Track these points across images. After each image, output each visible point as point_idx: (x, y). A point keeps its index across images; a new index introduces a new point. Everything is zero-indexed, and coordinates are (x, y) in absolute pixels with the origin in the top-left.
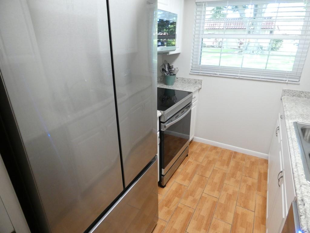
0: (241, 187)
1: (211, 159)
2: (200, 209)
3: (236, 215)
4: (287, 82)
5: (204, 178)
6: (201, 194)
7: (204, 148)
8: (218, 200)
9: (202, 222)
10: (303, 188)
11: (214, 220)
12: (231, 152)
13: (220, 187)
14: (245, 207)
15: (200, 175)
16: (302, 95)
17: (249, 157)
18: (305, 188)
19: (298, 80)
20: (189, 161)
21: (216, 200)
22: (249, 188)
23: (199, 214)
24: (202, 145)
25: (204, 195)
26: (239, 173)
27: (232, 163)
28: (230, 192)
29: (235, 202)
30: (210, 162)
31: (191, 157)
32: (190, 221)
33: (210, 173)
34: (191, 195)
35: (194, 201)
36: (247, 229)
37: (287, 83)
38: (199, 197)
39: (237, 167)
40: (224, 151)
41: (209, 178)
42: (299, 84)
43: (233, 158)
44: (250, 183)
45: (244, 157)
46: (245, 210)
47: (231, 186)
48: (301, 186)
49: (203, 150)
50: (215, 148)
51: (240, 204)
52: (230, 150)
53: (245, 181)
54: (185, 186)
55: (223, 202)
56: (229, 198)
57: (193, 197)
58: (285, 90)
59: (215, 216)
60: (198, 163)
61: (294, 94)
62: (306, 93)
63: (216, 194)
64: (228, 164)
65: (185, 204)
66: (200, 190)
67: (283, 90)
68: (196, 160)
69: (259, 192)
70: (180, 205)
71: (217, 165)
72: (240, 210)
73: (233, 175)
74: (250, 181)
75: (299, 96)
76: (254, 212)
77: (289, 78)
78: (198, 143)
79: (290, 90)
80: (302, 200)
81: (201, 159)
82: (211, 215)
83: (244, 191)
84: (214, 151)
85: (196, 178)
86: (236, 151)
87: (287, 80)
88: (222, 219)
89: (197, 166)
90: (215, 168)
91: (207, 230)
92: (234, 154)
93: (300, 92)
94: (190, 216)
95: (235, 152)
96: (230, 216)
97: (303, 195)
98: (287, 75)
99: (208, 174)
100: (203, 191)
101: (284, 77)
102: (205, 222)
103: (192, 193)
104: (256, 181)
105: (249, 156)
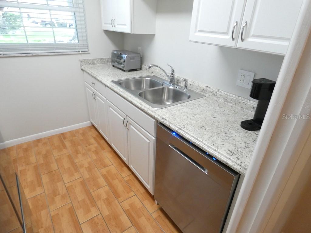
0: (90, 156)
1: (44, 152)
2: (75, 198)
3: (105, 177)
4: (80, 52)
5: (54, 172)
6: (64, 186)
7: (26, 148)
8: (83, 178)
9: (86, 205)
10: (157, 113)
11: (93, 194)
12: (59, 136)
13: (76, 168)
14: (105, 166)
15: (47, 173)
16: (96, 62)
17: (77, 131)
18: (158, 112)
19: (87, 50)
20: (20, 171)
21: (81, 180)
22: (96, 152)
23: (78, 202)
24: (19, 146)
25: (67, 185)
26: (80, 148)
27: (68, 144)
28: (86, 165)
29: (96, 169)
30: (46, 156)
31: (18, 165)
32: (76, 214)
33: (55, 164)
34: (55, 195)
35: (64, 197)
36: (118, 178)
37: (81, 54)
38: (65, 190)
39: (74, 144)
40: (50, 139)
41: (59, 169)
42: (90, 53)
43: (64, 139)
44: (94, 149)
45: (73, 133)
46: (107, 169)
47: (83, 161)
48: (155, 113)
49: (26, 150)
50: (39, 141)
51: (101, 167)
52: (56, 135)
53: (89, 150)
54: (40, 194)
55: (88, 176)
56: (89, 169)
57: (59, 195)
58: (82, 60)
59: (91, 191)
60: (33, 165)
61: (89, 63)
62: (97, 60)
63: (77, 176)
64: (65, 147)
65: (58, 208)
66: (59, 184)
67: (80, 61)
68: (28, 163)
69: (104, 150)
70: (52, 214)
71: (56, 154)
72: (104, 171)
73: (77, 152)
74: (93, 148)
75: (94, 64)
76: (113, 164)
77: (81, 49)
78: (12, 147)
79: (86, 60)
80: (163, 118)
81: (33, 159)
82: (88, 193)
83: (94, 157)
84: (40, 144)
85: (45, 179)
86: (62, 132)
87: (80, 51)
88: (99, 188)
89: (36, 168)
90: (56, 158)
91: (95, 205)
92: (62, 136)
93: (93, 60)
94: (72, 212)
95: (61, 134)
96: (101, 181)
97: (161, 115)
98: (78, 47)
99: (54, 166)
100: (64, 182)
101: (76, 49)
102: (88, 202)
103: (55, 193)
104: (96, 145)
105: (75, 130)
